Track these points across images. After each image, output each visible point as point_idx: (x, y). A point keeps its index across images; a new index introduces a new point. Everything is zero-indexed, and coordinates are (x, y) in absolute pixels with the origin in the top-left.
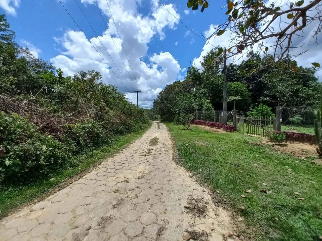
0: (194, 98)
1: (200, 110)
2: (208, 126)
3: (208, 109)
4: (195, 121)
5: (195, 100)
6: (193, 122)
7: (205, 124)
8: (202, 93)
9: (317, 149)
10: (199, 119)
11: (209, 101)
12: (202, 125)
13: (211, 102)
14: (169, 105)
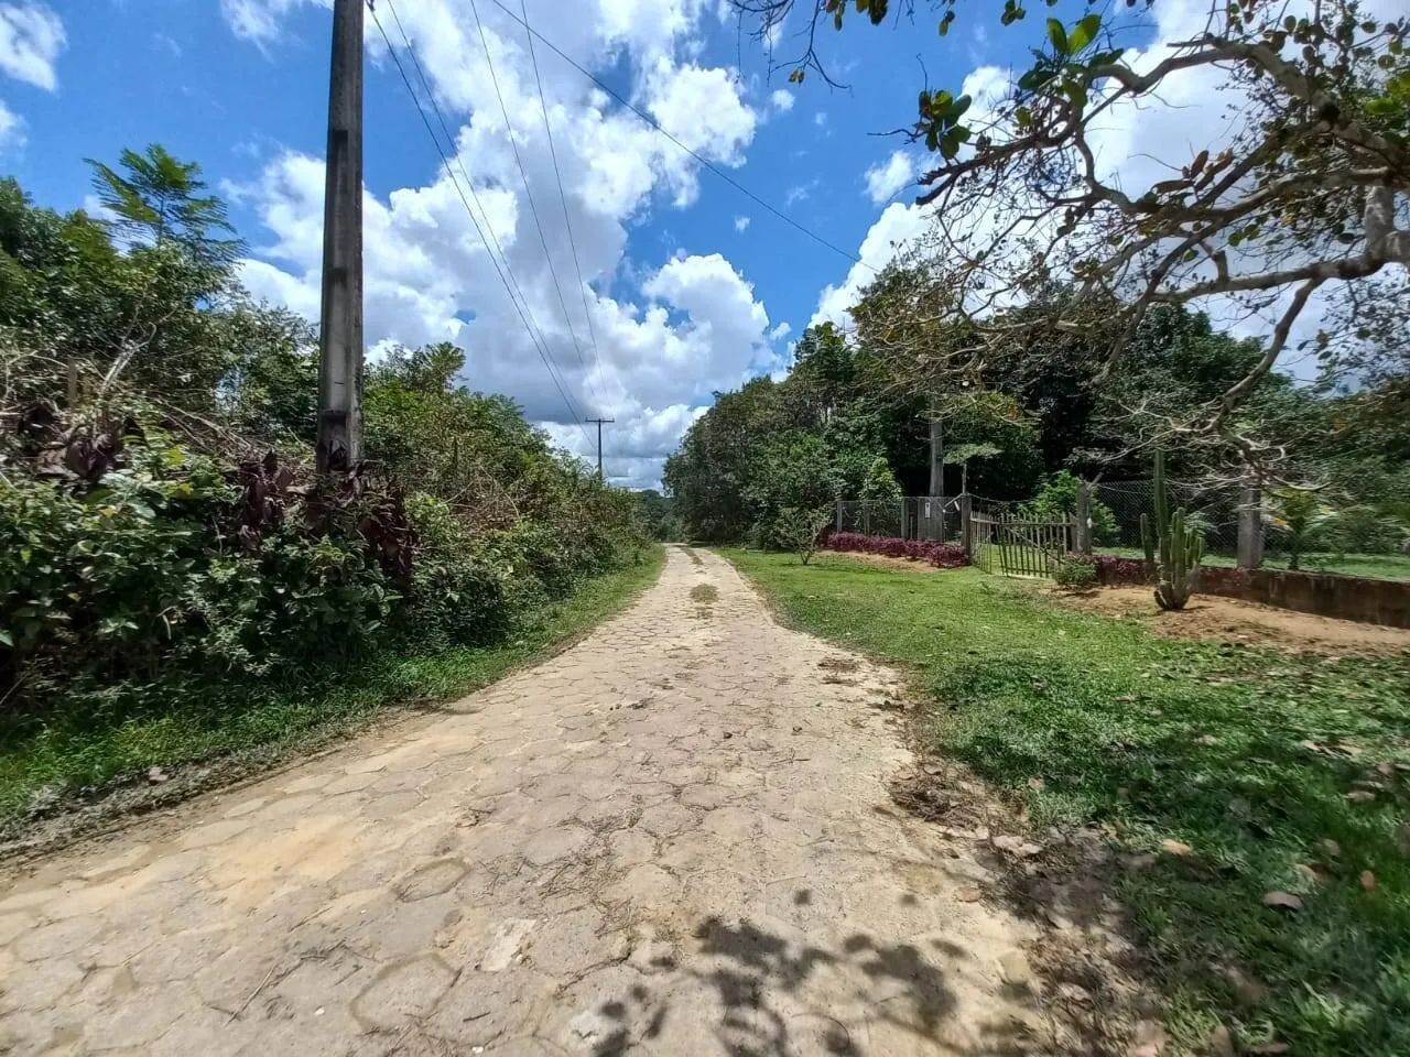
0: (827, 447)
1: (850, 496)
2: (880, 552)
3: (879, 491)
4: (835, 537)
5: (829, 458)
6: (823, 541)
7: (870, 548)
8: (858, 430)
9: (1156, 594)
10: (847, 528)
11: (885, 460)
12: (860, 551)
13: (890, 466)
14: (729, 476)
